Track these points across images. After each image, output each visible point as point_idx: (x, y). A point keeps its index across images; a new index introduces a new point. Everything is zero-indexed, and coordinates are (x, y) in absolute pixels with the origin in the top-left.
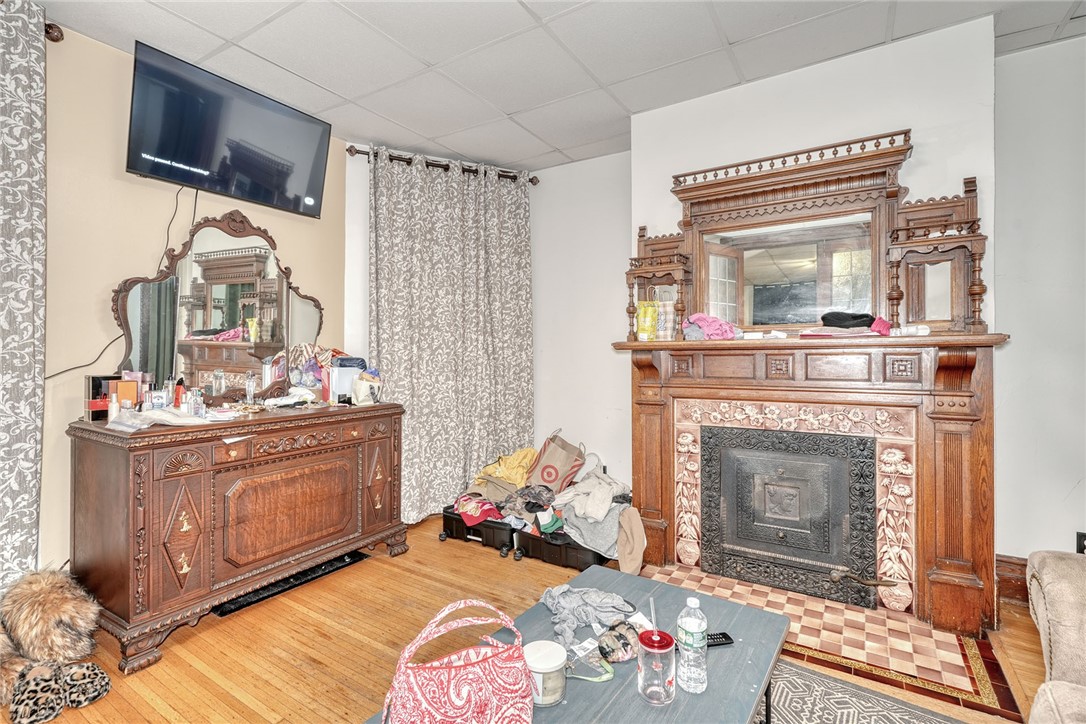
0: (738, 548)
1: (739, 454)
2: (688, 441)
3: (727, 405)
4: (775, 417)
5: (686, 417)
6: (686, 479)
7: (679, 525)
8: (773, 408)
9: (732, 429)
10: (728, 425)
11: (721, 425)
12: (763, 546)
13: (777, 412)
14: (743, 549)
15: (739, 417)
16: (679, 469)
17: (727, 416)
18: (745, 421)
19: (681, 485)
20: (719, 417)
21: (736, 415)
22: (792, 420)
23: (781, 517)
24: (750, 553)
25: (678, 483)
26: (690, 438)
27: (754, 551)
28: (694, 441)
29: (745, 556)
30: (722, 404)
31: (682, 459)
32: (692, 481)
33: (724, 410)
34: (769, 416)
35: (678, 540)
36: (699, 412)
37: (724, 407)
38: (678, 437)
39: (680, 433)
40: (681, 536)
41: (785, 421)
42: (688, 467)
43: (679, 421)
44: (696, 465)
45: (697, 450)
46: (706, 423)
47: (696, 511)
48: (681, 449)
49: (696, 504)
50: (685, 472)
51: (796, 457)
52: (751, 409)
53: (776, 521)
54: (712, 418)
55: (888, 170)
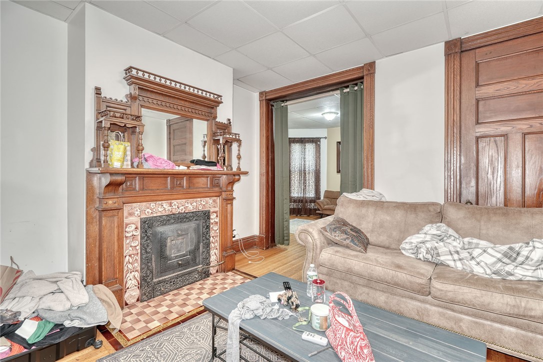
0: (161, 279)
1: (160, 229)
2: (133, 230)
3: (154, 204)
4: (176, 207)
5: (131, 214)
6: (131, 253)
7: (126, 282)
8: (176, 203)
9: (157, 216)
10: (155, 215)
11: (152, 216)
12: (172, 272)
13: (177, 204)
14: (163, 278)
15: (160, 210)
16: (127, 247)
17: (154, 210)
18: (163, 212)
19: (127, 257)
20: (150, 211)
21: (159, 209)
22: (183, 207)
23: (178, 254)
24: (167, 278)
25: (126, 256)
26: (134, 226)
27: (168, 276)
28: (136, 228)
29: (164, 281)
30: (152, 204)
31: (128, 241)
32: (135, 252)
33: (153, 207)
34: (174, 207)
35: (126, 292)
36: (139, 211)
37: (153, 206)
38: (126, 228)
39: (127, 225)
40: (128, 288)
41: (180, 208)
42: (133, 245)
43: (126, 218)
44: (137, 242)
45: (138, 233)
46: (143, 216)
47: (137, 269)
48: (127, 235)
49: (137, 265)
50: (131, 249)
51: (185, 224)
52: (166, 205)
53: (176, 257)
54: (146, 213)
55: (215, 107)
